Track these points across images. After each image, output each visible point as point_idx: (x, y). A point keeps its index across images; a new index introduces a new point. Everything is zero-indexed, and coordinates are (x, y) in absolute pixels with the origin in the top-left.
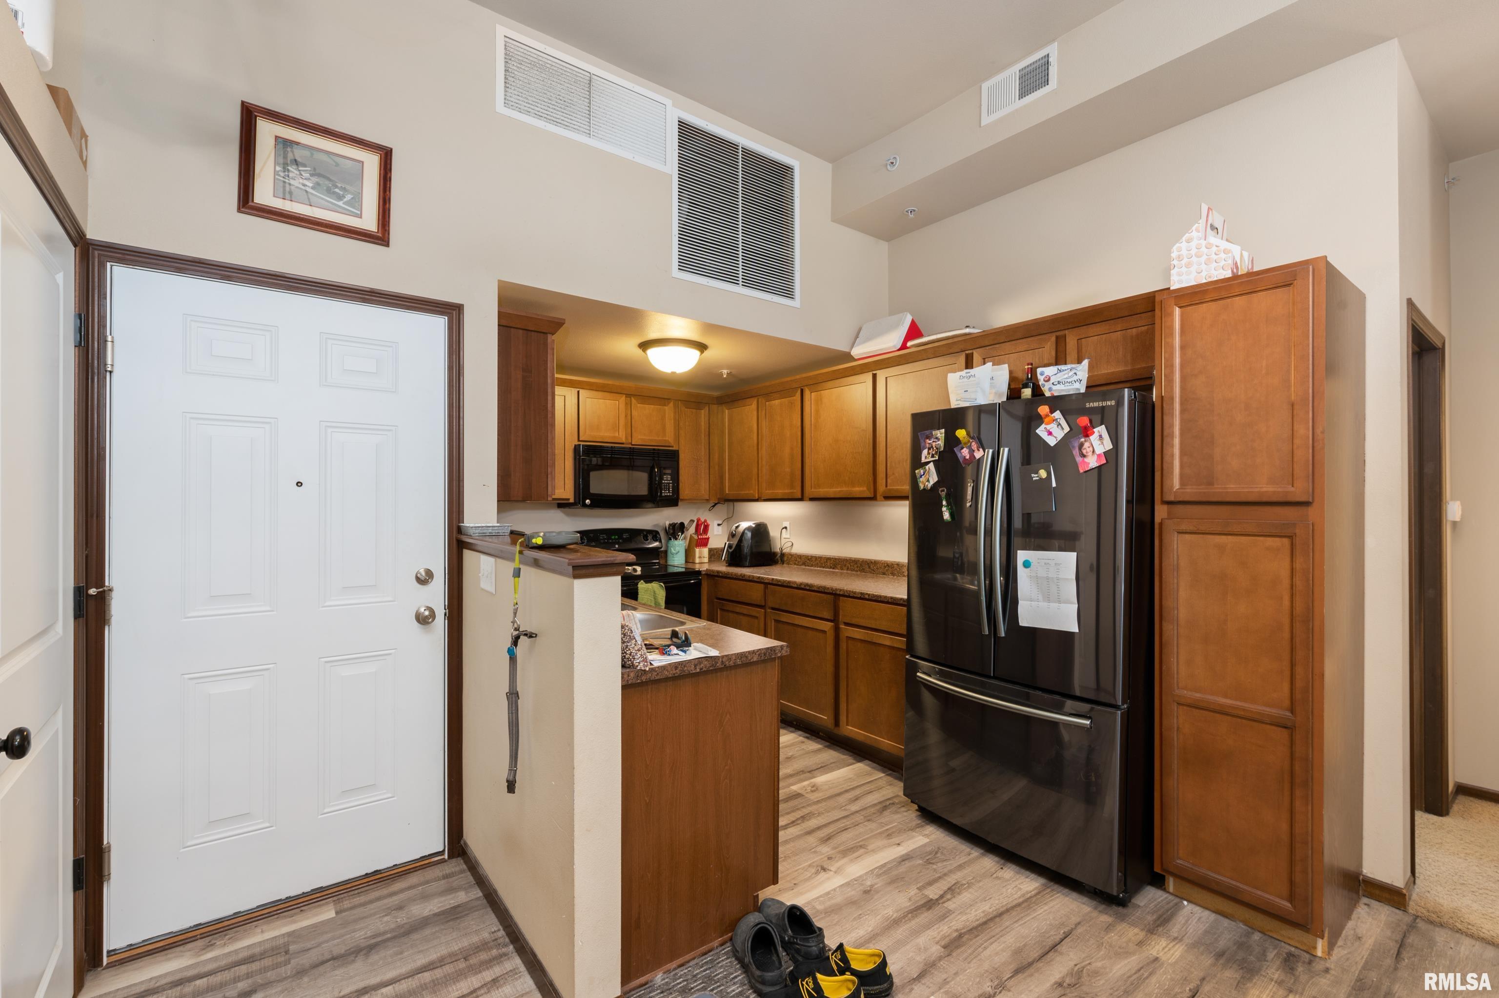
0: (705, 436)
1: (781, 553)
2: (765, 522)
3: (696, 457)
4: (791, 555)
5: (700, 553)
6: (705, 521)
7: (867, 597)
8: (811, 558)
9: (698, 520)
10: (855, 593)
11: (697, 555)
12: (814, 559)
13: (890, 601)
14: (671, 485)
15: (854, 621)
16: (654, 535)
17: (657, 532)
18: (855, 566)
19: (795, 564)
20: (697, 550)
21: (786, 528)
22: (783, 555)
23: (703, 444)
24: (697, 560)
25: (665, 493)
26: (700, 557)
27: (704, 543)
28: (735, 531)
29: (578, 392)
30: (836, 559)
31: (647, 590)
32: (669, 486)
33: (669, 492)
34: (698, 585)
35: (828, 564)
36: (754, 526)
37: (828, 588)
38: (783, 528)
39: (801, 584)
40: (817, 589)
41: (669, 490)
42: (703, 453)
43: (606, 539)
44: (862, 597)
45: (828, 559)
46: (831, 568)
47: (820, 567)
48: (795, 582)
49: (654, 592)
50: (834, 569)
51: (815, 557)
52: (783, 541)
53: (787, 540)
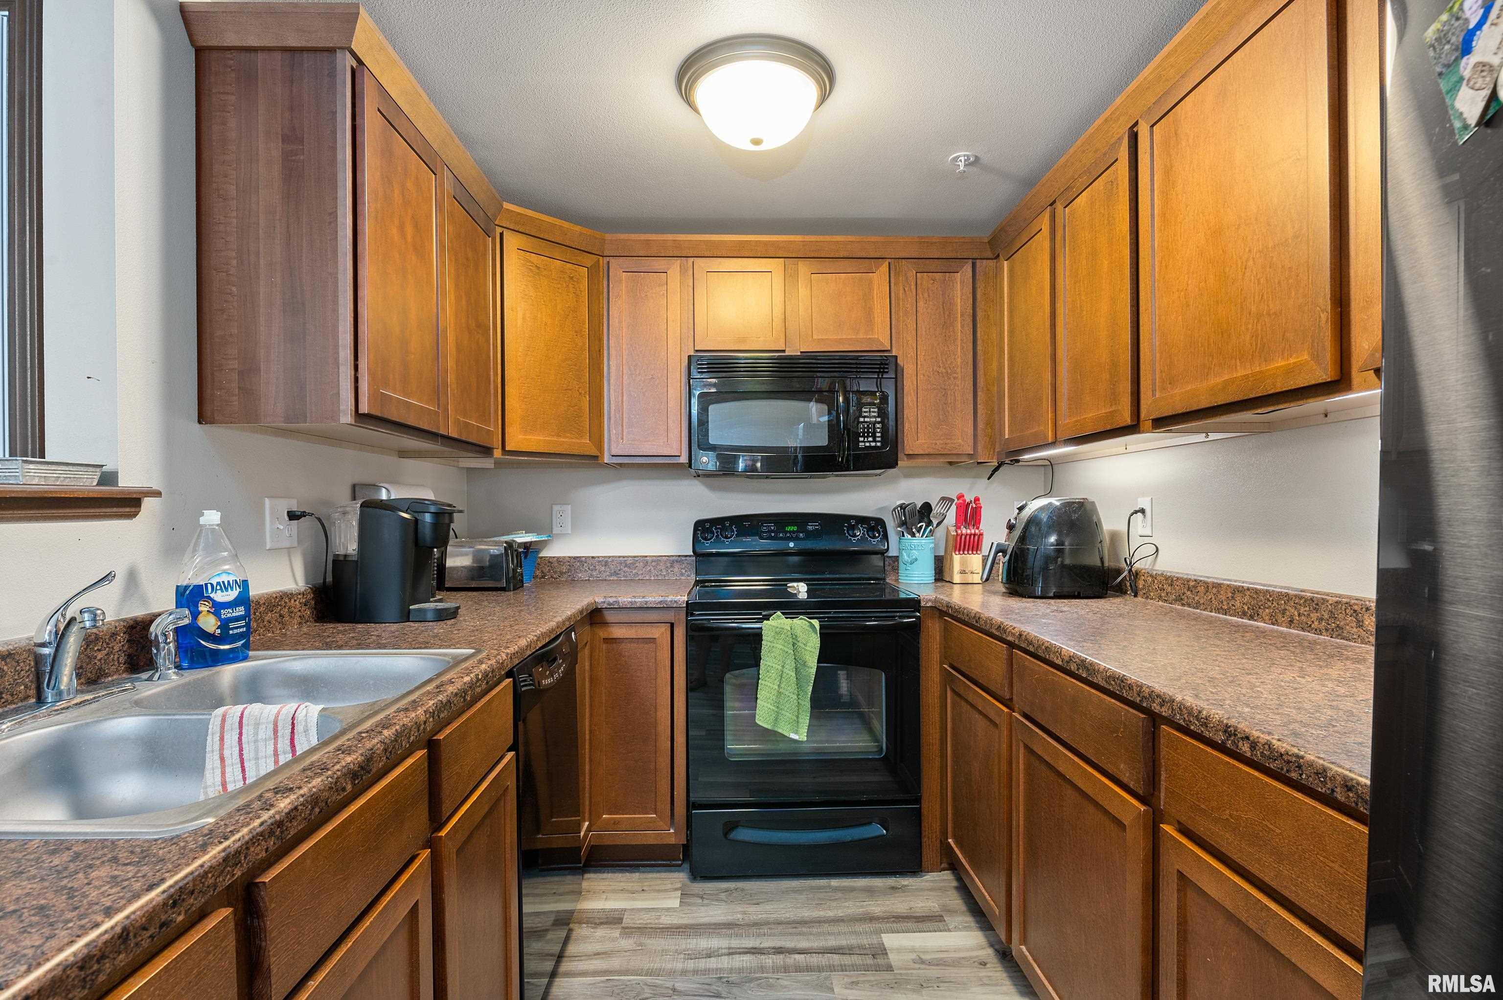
0: (963, 326)
1: (1130, 570)
2: (1091, 498)
3: (942, 370)
4: (1151, 576)
5: (963, 563)
6: (977, 499)
7: (1245, 748)
8: (1195, 587)
9: (960, 497)
11: (957, 567)
12: (1202, 589)
14: (878, 426)
16: (875, 525)
17: (880, 522)
18: (1314, 616)
19: (1160, 598)
20: (957, 558)
21: (1143, 511)
22: (1135, 575)
23: (959, 342)
24: (957, 578)
25: (865, 443)
26: (963, 572)
27: (971, 544)
28: (1016, 519)
29: (693, 263)
30: (1257, 591)
31: (778, 632)
32: (875, 428)
33: (874, 441)
34: (915, 629)
35: (1238, 604)
36: (1058, 504)
37: (1130, 687)
38: (1136, 512)
39: (1071, 658)
40: (1103, 683)
41: (874, 437)
42: (959, 360)
43: (773, 531)
44: (1229, 744)
45: (1238, 590)
46: (1244, 614)
47: (1218, 611)
48: (1059, 652)
49: (794, 637)
50: (1251, 618)
51: (1205, 582)
52: (1135, 542)
53: (1147, 540)
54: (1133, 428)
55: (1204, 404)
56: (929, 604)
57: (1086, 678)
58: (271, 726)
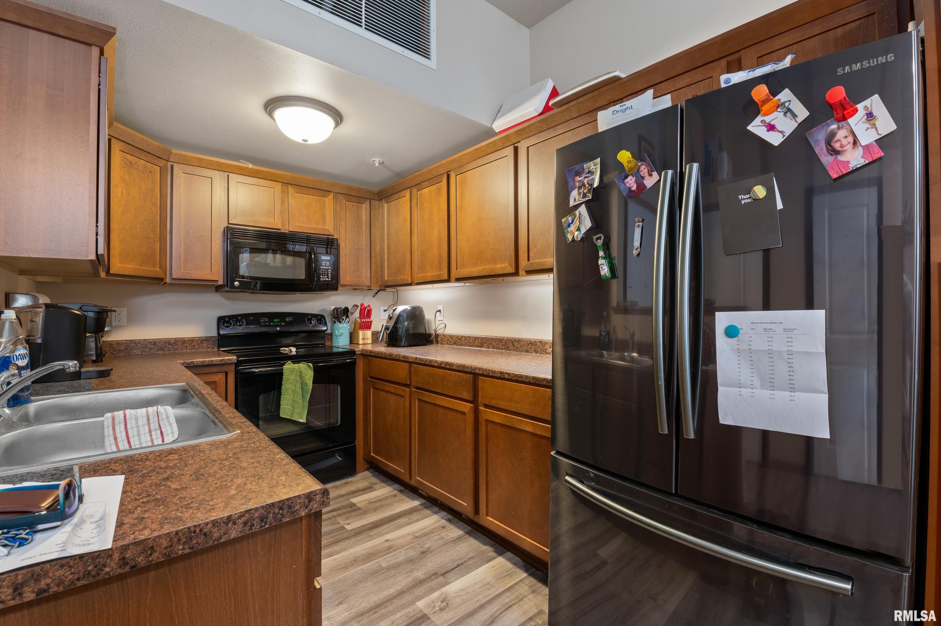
0: (366, 228)
1: (436, 334)
2: (421, 305)
3: (356, 247)
4: (444, 335)
5: (364, 335)
6: (369, 306)
7: (506, 376)
8: (461, 338)
9: (362, 305)
10: (494, 372)
11: (361, 337)
12: (463, 339)
13: (532, 381)
14: (330, 271)
15: (494, 403)
16: (320, 319)
17: (323, 317)
18: (500, 344)
19: (447, 344)
20: (361, 333)
21: (440, 311)
22: (437, 336)
23: (364, 235)
24: (361, 342)
25: (323, 278)
26: (363, 339)
27: (367, 326)
28: (392, 314)
29: (228, 176)
30: (483, 338)
31: (292, 371)
32: (328, 272)
33: (328, 278)
34: (353, 364)
35: (476, 343)
36: (409, 308)
37: (467, 367)
38: (437, 311)
39: (442, 362)
40: (457, 368)
41: (328, 275)
42: (364, 243)
43: (267, 322)
44: (502, 376)
45: (476, 338)
46: (478, 346)
47: (469, 346)
48: (436, 361)
49: (301, 372)
50: (481, 347)
51: (465, 336)
52: (438, 323)
53: (441, 322)
54: (448, 280)
55: (476, 275)
56: (359, 353)
57: (449, 368)
58: (146, 418)
